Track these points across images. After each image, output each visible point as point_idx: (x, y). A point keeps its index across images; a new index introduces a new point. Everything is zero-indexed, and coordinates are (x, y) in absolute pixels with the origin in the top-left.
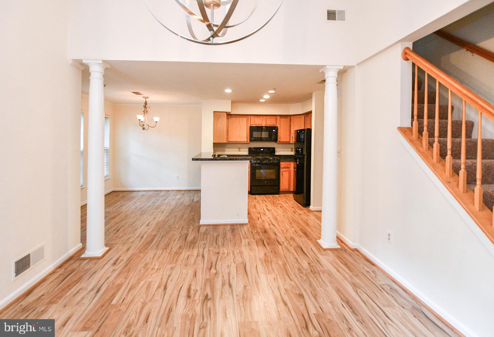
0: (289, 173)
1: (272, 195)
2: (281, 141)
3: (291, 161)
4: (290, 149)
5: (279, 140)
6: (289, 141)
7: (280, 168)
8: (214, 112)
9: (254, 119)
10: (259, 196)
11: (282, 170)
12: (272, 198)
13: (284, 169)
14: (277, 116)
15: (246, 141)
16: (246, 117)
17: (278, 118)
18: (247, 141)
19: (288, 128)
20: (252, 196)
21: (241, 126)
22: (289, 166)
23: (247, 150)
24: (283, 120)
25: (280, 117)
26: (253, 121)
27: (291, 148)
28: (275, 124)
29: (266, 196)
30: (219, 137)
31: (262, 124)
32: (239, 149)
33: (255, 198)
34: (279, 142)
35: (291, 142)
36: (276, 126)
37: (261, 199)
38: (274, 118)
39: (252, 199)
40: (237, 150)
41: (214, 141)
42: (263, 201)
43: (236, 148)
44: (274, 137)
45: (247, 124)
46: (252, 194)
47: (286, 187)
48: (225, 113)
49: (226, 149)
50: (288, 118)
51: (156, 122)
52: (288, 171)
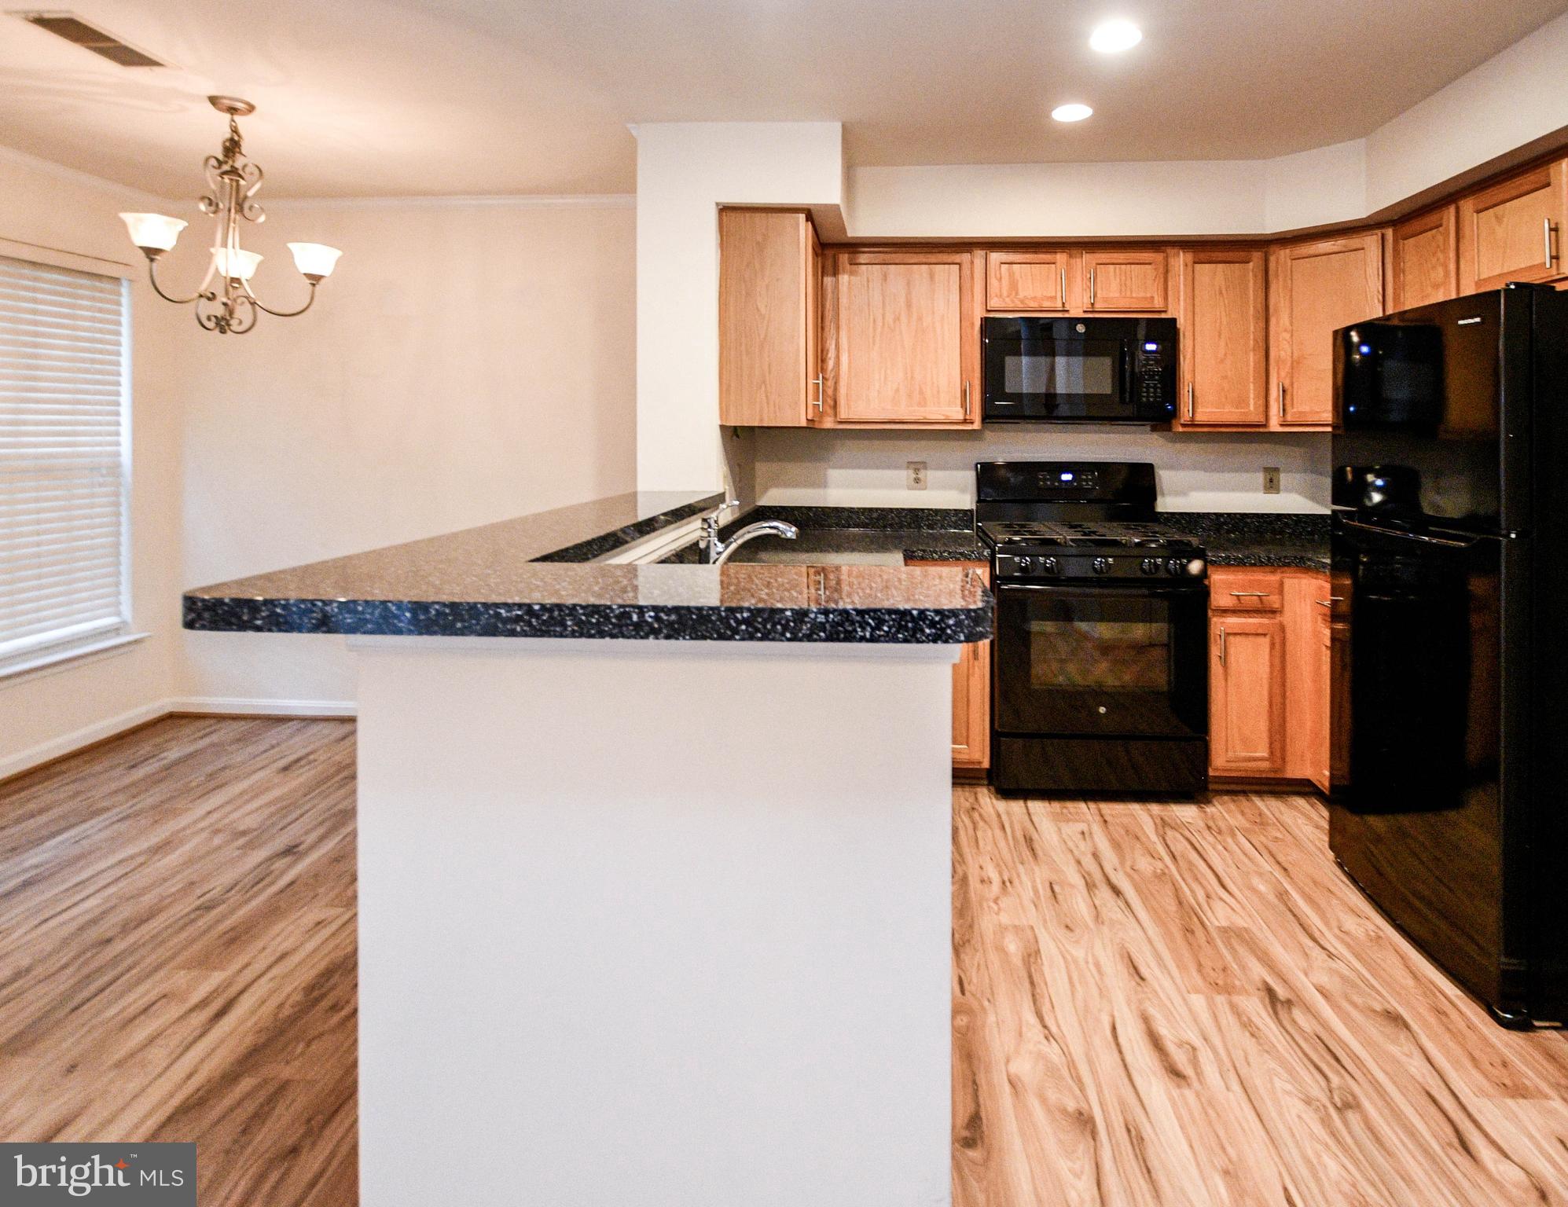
0: (1272, 645)
1: (1155, 808)
2: (1200, 418)
3: (1288, 565)
4: (1260, 478)
5: (1185, 413)
6: (1261, 419)
7: (1210, 613)
8: (726, 210)
9: (1011, 275)
10: (1056, 806)
11: (1218, 625)
12: (1154, 837)
13: (1232, 621)
14: (1171, 251)
15: (961, 417)
16: (957, 258)
17: (1180, 260)
18: (965, 421)
19: (1253, 327)
20: (1002, 805)
21: (920, 319)
22: (1274, 601)
23: (970, 477)
24: (1212, 275)
25: (1190, 257)
26: (1005, 282)
27: (1266, 470)
28: (1158, 303)
29: (1111, 809)
30: (761, 388)
31: (1064, 307)
32: (916, 471)
33: (1029, 841)
34: (1184, 425)
35: (1274, 426)
36: (1163, 316)
37: (1079, 862)
38: (1150, 264)
39: (1002, 844)
40: (905, 475)
41: (724, 411)
42: (1095, 885)
43: (897, 467)
44: (1155, 393)
45: (966, 305)
46: (1007, 792)
47: (1256, 752)
48: (802, 217)
49: (834, 474)
50: (1248, 262)
51: (315, 279)
52: (1266, 632)
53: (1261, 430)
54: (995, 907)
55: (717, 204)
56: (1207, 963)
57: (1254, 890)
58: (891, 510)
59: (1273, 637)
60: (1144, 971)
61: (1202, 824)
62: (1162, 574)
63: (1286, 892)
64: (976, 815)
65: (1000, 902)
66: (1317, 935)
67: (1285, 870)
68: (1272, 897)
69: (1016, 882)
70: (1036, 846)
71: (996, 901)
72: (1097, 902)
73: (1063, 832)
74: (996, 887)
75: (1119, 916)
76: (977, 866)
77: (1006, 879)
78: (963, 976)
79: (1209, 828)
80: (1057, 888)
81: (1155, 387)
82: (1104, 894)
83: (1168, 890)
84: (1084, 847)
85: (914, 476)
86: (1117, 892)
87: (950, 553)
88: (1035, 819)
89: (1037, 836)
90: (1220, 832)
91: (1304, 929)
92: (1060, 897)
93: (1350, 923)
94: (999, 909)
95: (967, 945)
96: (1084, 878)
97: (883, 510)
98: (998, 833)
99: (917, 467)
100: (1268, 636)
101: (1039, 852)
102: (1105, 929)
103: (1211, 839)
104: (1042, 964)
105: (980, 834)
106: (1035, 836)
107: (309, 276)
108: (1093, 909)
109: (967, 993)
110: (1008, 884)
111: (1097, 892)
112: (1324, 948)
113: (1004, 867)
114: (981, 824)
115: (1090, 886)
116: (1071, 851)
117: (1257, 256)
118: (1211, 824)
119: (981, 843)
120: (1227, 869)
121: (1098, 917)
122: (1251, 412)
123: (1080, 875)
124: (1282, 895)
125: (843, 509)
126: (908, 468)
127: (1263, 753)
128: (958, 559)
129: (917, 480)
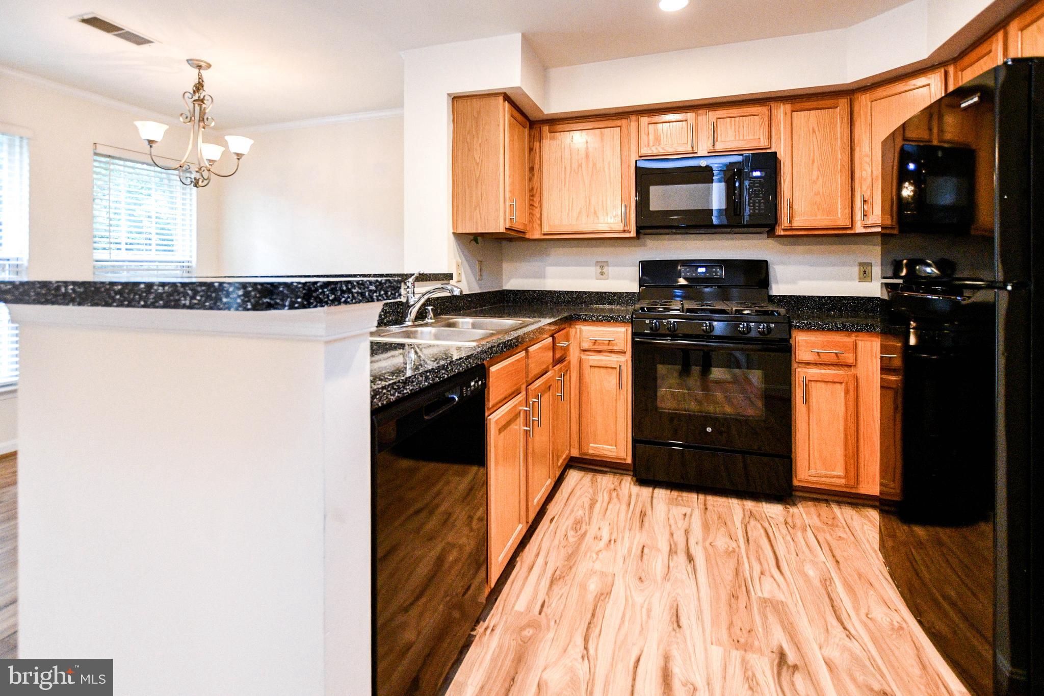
0: (847, 391)
1: (749, 504)
2: (797, 223)
3: (861, 330)
4: (856, 270)
5: (785, 222)
6: (847, 223)
7: (794, 365)
8: (456, 99)
9: (656, 131)
10: (675, 494)
11: (801, 374)
12: (738, 524)
13: (813, 372)
14: (773, 104)
15: (622, 229)
16: (618, 123)
17: (781, 111)
18: (624, 231)
19: (841, 156)
20: (636, 489)
21: (594, 165)
22: (849, 358)
23: (634, 272)
24: (806, 120)
25: (788, 107)
26: (651, 137)
27: (861, 264)
28: (764, 143)
29: (712, 500)
30: (476, 209)
31: (693, 150)
32: (602, 267)
33: (643, 515)
34: (784, 230)
35: (859, 229)
36: (768, 151)
37: (672, 534)
38: (758, 115)
39: (622, 515)
40: (594, 270)
41: (455, 223)
42: (676, 552)
43: (589, 265)
44: (759, 206)
45: (625, 153)
46: (642, 481)
47: (834, 470)
48: (501, 99)
49: (550, 270)
50: (836, 107)
51: (239, 156)
52: (842, 381)
53: (849, 232)
54: (594, 556)
55: (449, 95)
56: (738, 623)
57: (805, 575)
58: (585, 293)
59: (847, 384)
60: (683, 621)
61: (782, 519)
62: (753, 334)
63: (831, 579)
64: (614, 494)
65: (600, 554)
66: (844, 617)
67: (837, 562)
68: (816, 582)
69: (619, 542)
70: (646, 520)
71: (597, 553)
72: (671, 565)
73: (671, 512)
74: (602, 544)
75: (685, 577)
76: (597, 527)
77: (613, 538)
78: (546, 601)
79: (786, 523)
80: (646, 550)
81: (760, 202)
82: (681, 558)
83: (732, 564)
84: (682, 524)
85: (600, 271)
86: (690, 559)
87: (603, 317)
88: (655, 501)
89: (650, 512)
90: (794, 527)
91: (835, 612)
92: (645, 557)
93: (879, 613)
94: (597, 558)
95: (561, 580)
96: (671, 545)
97: (580, 292)
98: (624, 507)
99: (602, 265)
100: (844, 384)
101: (646, 524)
102: (668, 585)
103: (784, 531)
104: (608, 602)
105: (610, 507)
106: (649, 512)
107: (238, 154)
108: (667, 569)
109: (543, 614)
110: (612, 542)
111: (675, 557)
112: (845, 628)
113: (615, 530)
114: (615, 500)
115: (672, 552)
116: (670, 526)
117: (843, 102)
118: (790, 520)
119: (608, 512)
120: (787, 556)
121: (666, 576)
122: (840, 218)
123: (668, 544)
124: (826, 582)
125: (555, 292)
126: (596, 266)
127: (840, 472)
128: (609, 321)
129: (602, 273)
